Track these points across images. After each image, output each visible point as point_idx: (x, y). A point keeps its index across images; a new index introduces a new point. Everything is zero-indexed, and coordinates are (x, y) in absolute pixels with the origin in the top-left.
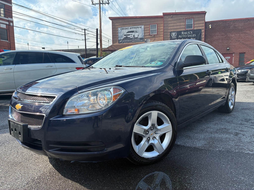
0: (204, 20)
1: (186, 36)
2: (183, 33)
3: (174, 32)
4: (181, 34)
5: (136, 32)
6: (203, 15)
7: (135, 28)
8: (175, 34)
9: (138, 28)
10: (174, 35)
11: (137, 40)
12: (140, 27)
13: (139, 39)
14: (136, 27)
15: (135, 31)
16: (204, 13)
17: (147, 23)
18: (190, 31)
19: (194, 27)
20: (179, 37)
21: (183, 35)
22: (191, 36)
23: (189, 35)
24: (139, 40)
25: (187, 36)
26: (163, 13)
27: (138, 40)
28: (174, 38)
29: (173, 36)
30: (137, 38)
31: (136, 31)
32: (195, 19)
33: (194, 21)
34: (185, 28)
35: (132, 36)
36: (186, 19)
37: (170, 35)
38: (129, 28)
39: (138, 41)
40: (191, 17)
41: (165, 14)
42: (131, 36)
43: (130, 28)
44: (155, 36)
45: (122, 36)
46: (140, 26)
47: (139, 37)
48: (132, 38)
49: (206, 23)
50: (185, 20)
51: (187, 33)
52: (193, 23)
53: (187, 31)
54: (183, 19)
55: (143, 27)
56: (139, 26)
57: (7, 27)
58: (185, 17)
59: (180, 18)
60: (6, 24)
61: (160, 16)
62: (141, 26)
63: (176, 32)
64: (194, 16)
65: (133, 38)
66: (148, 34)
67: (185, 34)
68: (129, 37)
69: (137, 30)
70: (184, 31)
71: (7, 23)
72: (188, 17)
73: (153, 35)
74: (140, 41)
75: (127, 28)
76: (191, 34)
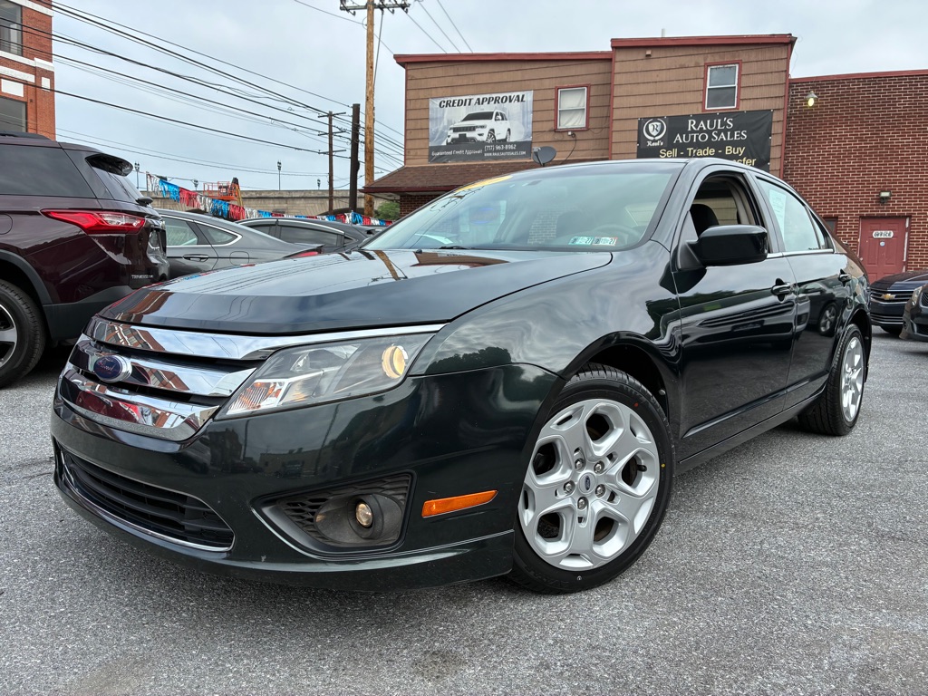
0: (787, 71)
1: (703, 137)
2: (692, 123)
3: (655, 119)
4: (684, 130)
5: (500, 117)
6: (782, 53)
7: (496, 100)
8: (659, 129)
9: (510, 101)
10: (655, 133)
11: (504, 151)
12: (518, 96)
13: (511, 147)
14: (501, 95)
15: (497, 114)
16: (787, 43)
17: (547, 83)
18: (723, 115)
19: (739, 100)
20: (678, 141)
21: (693, 131)
22: (726, 137)
23: (718, 135)
24: (511, 150)
25: (711, 136)
26: (613, 40)
27: (508, 150)
28: (654, 144)
29: (652, 138)
30: (504, 141)
31: (501, 114)
32: (744, 66)
33: (740, 75)
34: (703, 103)
35: (486, 132)
36: (708, 65)
37: (640, 131)
38: (475, 98)
39: (509, 153)
40: (728, 58)
41: (620, 46)
42: (480, 135)
43: (479, 99)
44: (579, 136)
45: (442, 132)
46: (516, 94)
47: (512, 139)
48: (483, 143)
49: (793, 84)
50: (703, 69)
51: (711, 126)
52: (736, 85)
53: (712, 116)
54: (697, 65)
55: (529, 96)
56: (514, 94)
57: (26, 92)
58: (705, 59)
59: (684, 61)
60: (25, 83)
61: (602, 53)
62: (520, 94)
63: (662, 118)
64: (744, 55)
65: (490, 141)
66: (551, 125)
67: (701, 129)
68: (473, 139)
69: (504, 109)
70: (698, 118)
71: (31, 78)
72: (717, 59)
73: (570, 133)
74: (516, 153)
75: (464, 98)
76: (729, 130)
